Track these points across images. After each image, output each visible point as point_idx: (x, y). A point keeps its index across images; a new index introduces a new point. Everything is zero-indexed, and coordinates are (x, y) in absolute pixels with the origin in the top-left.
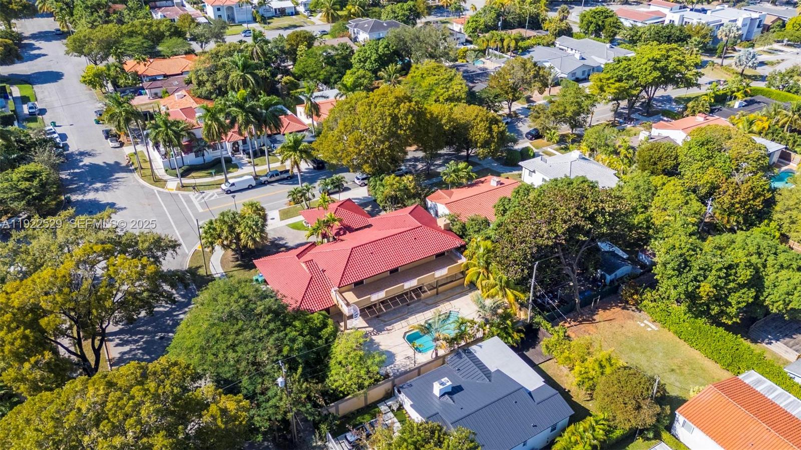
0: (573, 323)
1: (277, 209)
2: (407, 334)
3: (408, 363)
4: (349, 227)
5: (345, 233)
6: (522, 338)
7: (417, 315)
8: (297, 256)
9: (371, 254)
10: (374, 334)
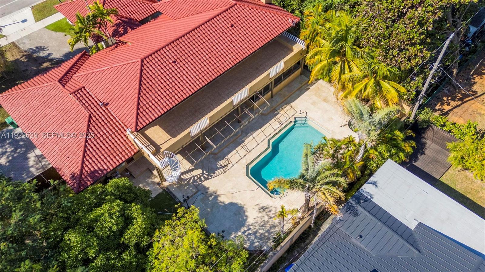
0: (453, 104)
1: (28, 6)
2: (251, 167)
3: (266, 218)
4: (130, 20)
5: (125, 32)
6: (413, 147)
7: (255, 134)
8: (60, 81)
9: (173, 64)
10: (204, 177)
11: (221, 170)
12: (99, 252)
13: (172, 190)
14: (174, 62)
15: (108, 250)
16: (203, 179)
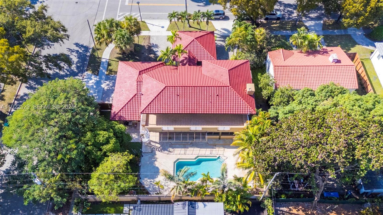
2: (180, 160)
8: (141, 71)
9: (177, 96)
10: (159, 150)
11: (167, 152)
12: (91, 145)
13: (143, 145)
14: (178, 95)
15: (95, 146)
16: (157, 150)
